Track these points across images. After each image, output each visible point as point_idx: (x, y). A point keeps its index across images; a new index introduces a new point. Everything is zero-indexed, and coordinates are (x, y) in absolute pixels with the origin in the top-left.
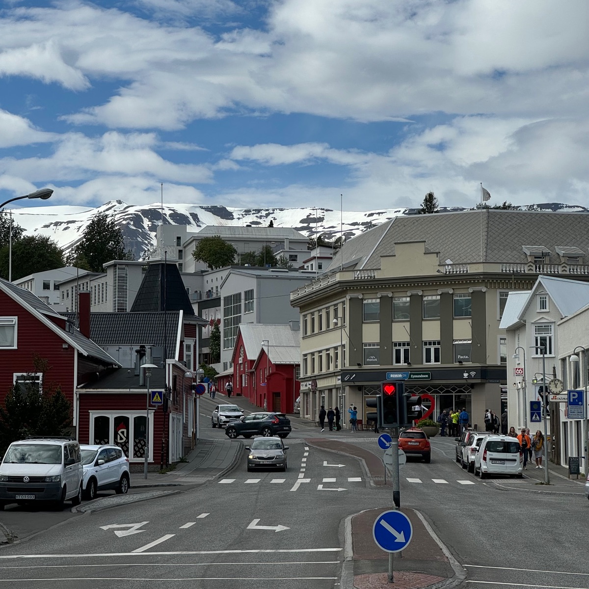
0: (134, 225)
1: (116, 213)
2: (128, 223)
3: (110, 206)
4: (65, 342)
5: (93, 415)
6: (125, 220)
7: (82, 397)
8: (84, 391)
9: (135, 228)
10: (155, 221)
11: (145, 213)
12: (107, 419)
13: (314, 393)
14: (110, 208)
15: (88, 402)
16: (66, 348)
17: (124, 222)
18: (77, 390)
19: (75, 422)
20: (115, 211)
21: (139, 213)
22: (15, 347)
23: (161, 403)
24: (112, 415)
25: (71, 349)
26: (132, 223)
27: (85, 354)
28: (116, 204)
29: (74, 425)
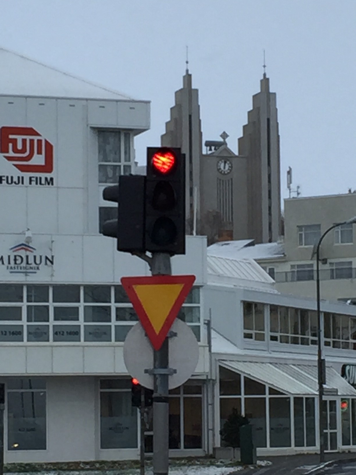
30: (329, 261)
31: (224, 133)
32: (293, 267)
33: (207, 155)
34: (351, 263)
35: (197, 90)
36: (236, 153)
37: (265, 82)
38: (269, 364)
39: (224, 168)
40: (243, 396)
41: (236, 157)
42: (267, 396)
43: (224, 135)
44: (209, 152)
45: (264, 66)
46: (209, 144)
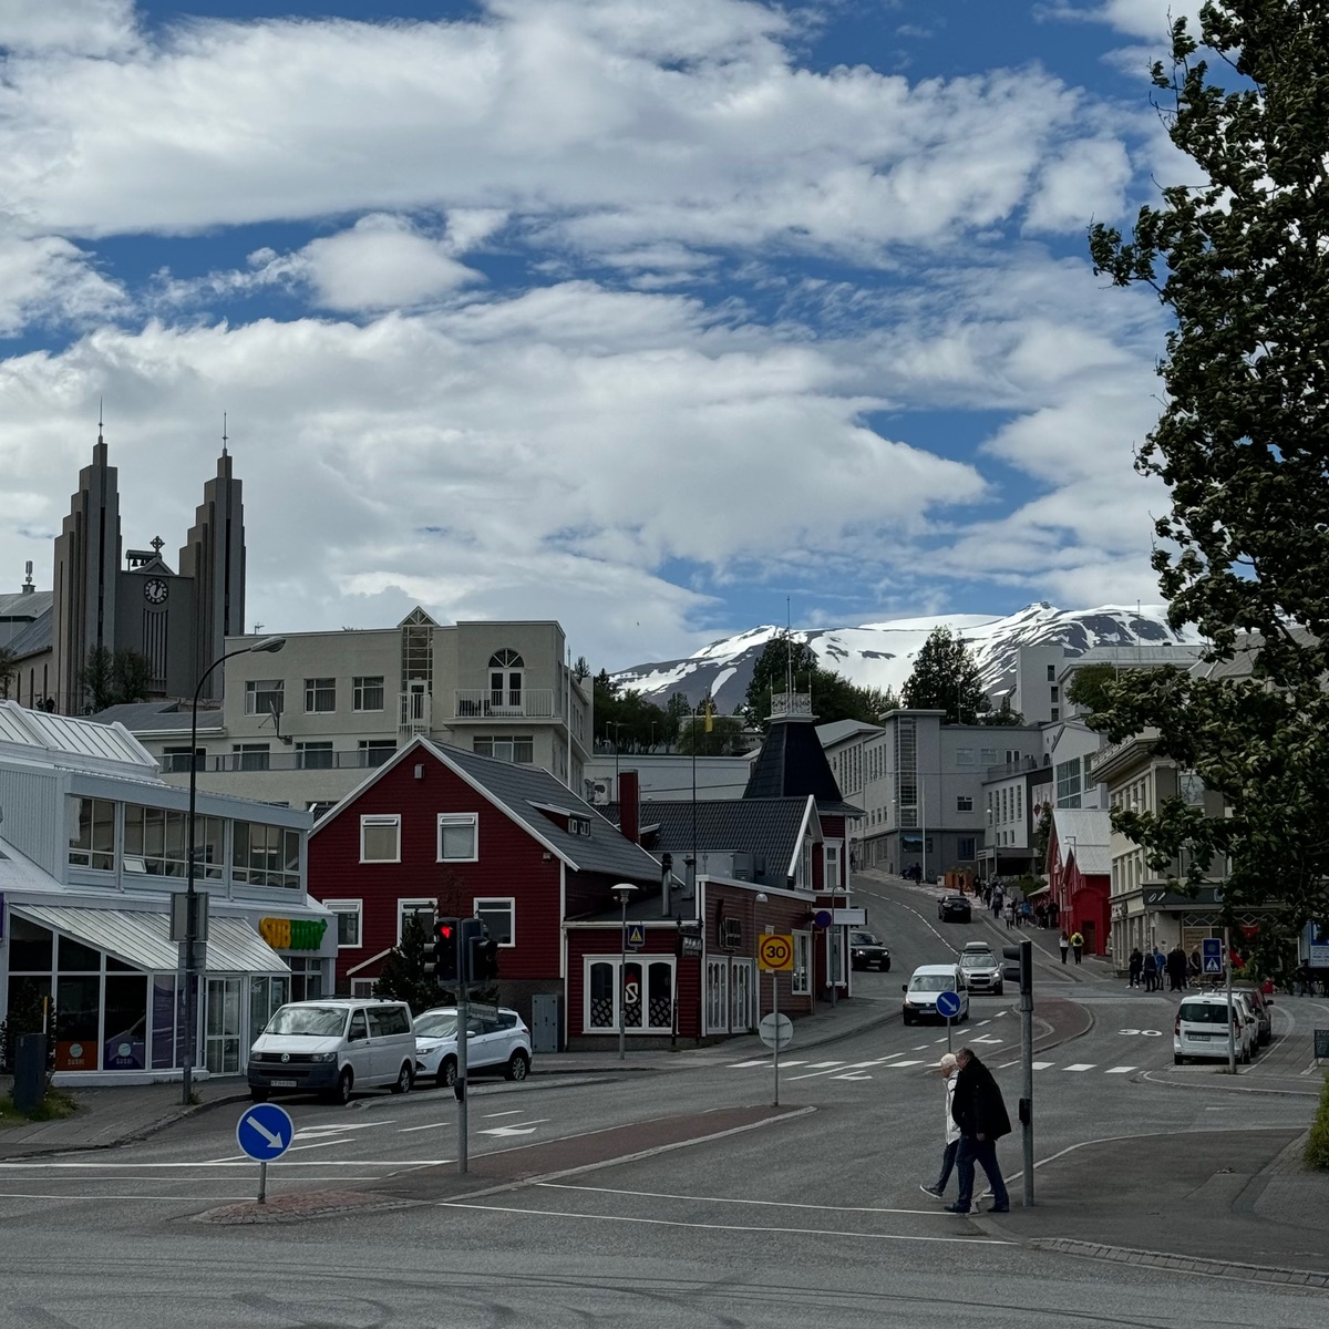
0: (1070, 643)
1: (1040, 623)
2: (1061, 640)
3: (1030, 612)
4: (547, 850)
5: (590, 961)
6: (1055, 634)
7: (570, 932)
8: (573, 924)
9: (1072, 648)
10: (1106, 634)
11: (1089, 621)
12: (609, 968)
13: (1125, 921)
14: (1030, 616)
15: (581, 942)
16: (547, 860)
17: (1054, 639)
18: (565, 925)
19: (563, 972)
20: (1038, 620)
21: (1079, 622)
22: (476, 859)
23: (641, 943)
24: (616, 962)
25: (555, 860)
26: (1067, 639)
27: (576, 867)
28: (1041, 608)
29: (562, 976)
30: (295, 740)
31: (157, 538)
32: (237, 748)
33: (128, 573)
34: (330, 745)
35: (115, 470)
36: (177, 572)
37: (226, 463)
38: (116, 913)
39: (156, 594)
40: (55, 973)
41: (177, 577)
42: (103, 973)
43: (158, 543)
44: (132, 569)
45: (225, 438)
46: (132, 555)
